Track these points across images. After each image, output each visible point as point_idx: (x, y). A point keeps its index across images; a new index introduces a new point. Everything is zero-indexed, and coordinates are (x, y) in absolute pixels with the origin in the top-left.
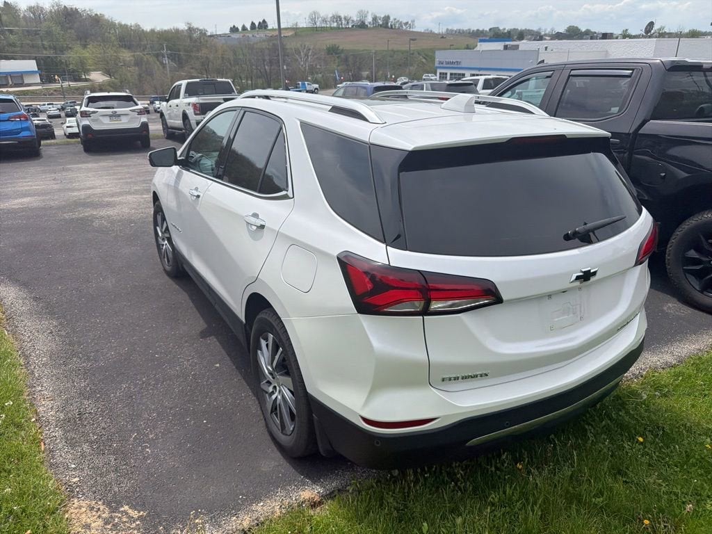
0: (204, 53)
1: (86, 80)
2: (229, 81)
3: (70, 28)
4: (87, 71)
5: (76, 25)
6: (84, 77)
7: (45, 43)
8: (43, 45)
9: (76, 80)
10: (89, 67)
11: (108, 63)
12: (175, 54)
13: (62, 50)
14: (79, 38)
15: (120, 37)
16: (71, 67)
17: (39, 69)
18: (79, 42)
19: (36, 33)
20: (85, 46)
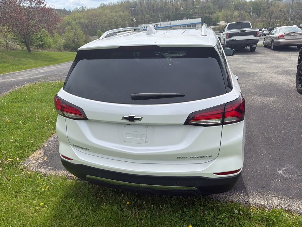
0: (272, 9)
1: (218, 25)
2: (249, 22)
3: (217, 4)
4: (219, 21)
5: (219, 3)
6: (217, 24)
7: (206, 11)
8: (206, 12)
9: (214, 25)
10: (220, 20)
11: (227, 17)
12: (258, 11)
13: (212, 13)
14: (219, 8)
15: (236, 5)
16: (213, 20)
17: (202, 21)
18: (219, 10)
19: (204, 7)
20: (220, 11)
